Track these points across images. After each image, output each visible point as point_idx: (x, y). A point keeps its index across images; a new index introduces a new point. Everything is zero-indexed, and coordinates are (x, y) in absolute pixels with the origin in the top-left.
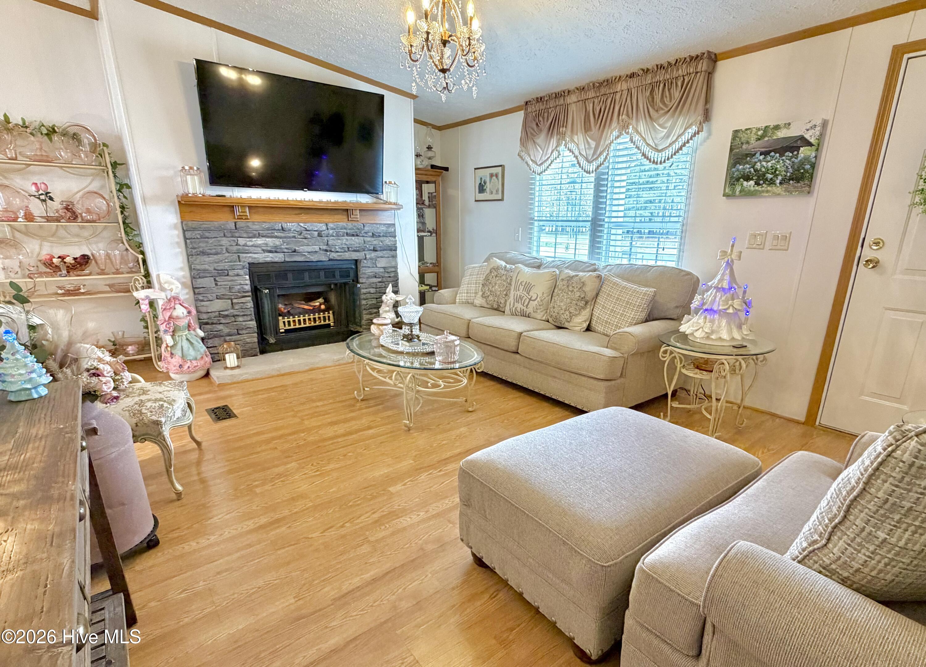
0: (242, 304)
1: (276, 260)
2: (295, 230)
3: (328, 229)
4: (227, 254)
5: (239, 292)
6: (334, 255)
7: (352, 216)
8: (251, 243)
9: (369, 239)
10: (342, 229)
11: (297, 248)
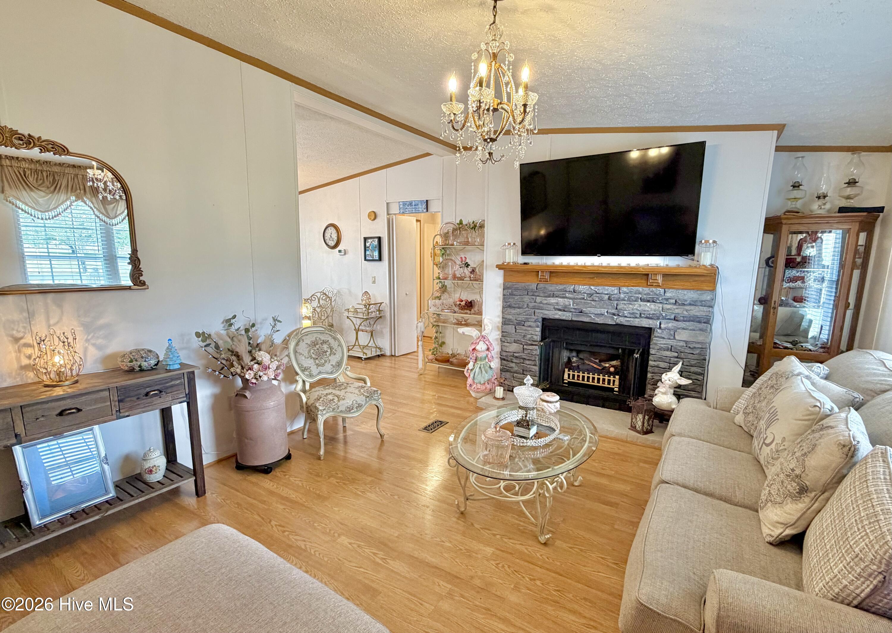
0: (529, 351)
1: (564, 318)
2: (585, 293)
3: (620, 293)
4: (527, 309)
5: (529, 340)
6: (622, 320)
7: (651, 281)
8: (545, 302)
9: (669, 306)
10: (636, 294)
11: (584, 310)
